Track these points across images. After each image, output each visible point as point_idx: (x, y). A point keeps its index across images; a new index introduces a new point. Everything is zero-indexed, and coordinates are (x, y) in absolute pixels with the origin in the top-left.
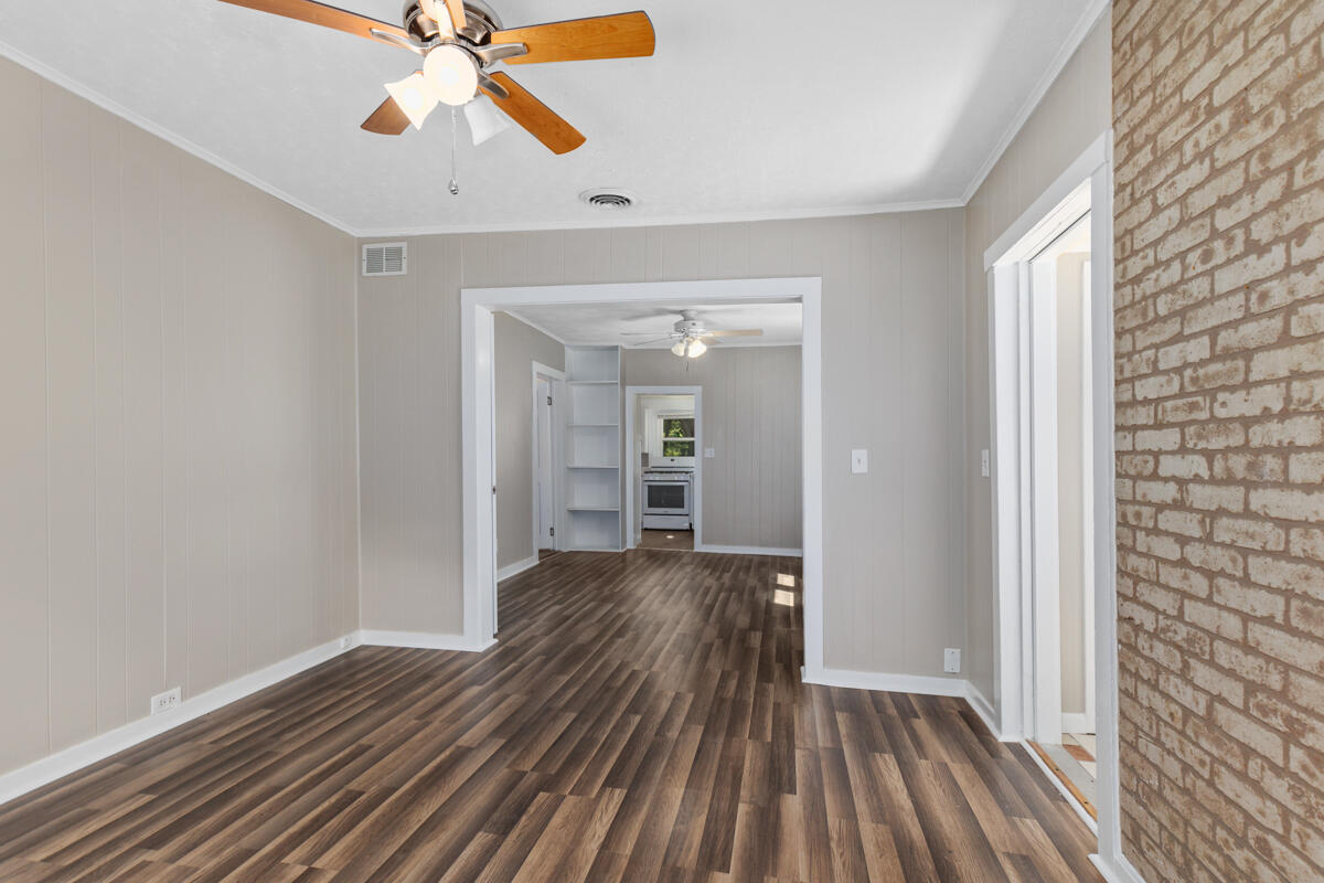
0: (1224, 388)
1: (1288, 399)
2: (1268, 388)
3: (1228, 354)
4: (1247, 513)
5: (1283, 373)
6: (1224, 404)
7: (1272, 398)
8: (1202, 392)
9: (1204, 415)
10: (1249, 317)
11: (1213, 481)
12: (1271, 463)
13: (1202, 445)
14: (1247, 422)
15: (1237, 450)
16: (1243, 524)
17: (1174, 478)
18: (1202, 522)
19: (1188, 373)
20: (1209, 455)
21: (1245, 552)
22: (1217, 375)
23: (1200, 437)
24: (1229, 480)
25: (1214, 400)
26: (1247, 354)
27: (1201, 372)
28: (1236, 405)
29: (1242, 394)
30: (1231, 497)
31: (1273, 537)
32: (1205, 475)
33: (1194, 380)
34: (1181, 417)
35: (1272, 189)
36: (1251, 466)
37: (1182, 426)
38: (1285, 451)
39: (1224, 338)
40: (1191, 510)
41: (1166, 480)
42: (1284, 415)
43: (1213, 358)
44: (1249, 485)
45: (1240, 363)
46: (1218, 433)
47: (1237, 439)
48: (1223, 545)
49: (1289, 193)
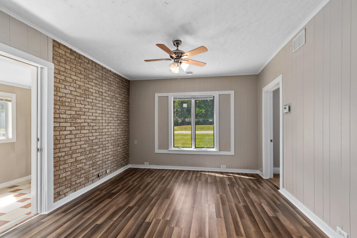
0: (77, 119)
1: (85, 121)
2: (83, 120)
3: (78, 115)
4: (81, 133)
5: (84, 118)
6: (77, 121)
7: (83, 121)
8: (74, 119)
9: (75, 121)
10: (80, 111)
11: (76, 130)
12: (83, 127)
13: (74, 125)
14: (80, 123)
15: (79, 126)
16: (80, 135)
17: (69, 130)
18: (74, 136)
19: (72, 115)
20: (75, 127)
21: (80, 138)
22: (76, 117)
23: (74, 124)
24: (78, 130)
25: (76, 120)
26: (80, 115)
27: (74, 116)
28: (79, 121)
29: (80, 120)
30: (78, 132)
31: (83, 135)
32: (75, 129)
33: (73, 117)
34: (71, 121)
35: (83, 99)
36: (81, 128)
37: (71, 123)
38: (84, 126)
39: (77, 112)
40: (73, 134)
41: (67, 131)
42: (84, 123)
43: (76, 115)
44: (81, 130)
45: (79, 116)
46: (77, 124)
47: (79, 125)
48: (78, 138)
49: (84, 100)
